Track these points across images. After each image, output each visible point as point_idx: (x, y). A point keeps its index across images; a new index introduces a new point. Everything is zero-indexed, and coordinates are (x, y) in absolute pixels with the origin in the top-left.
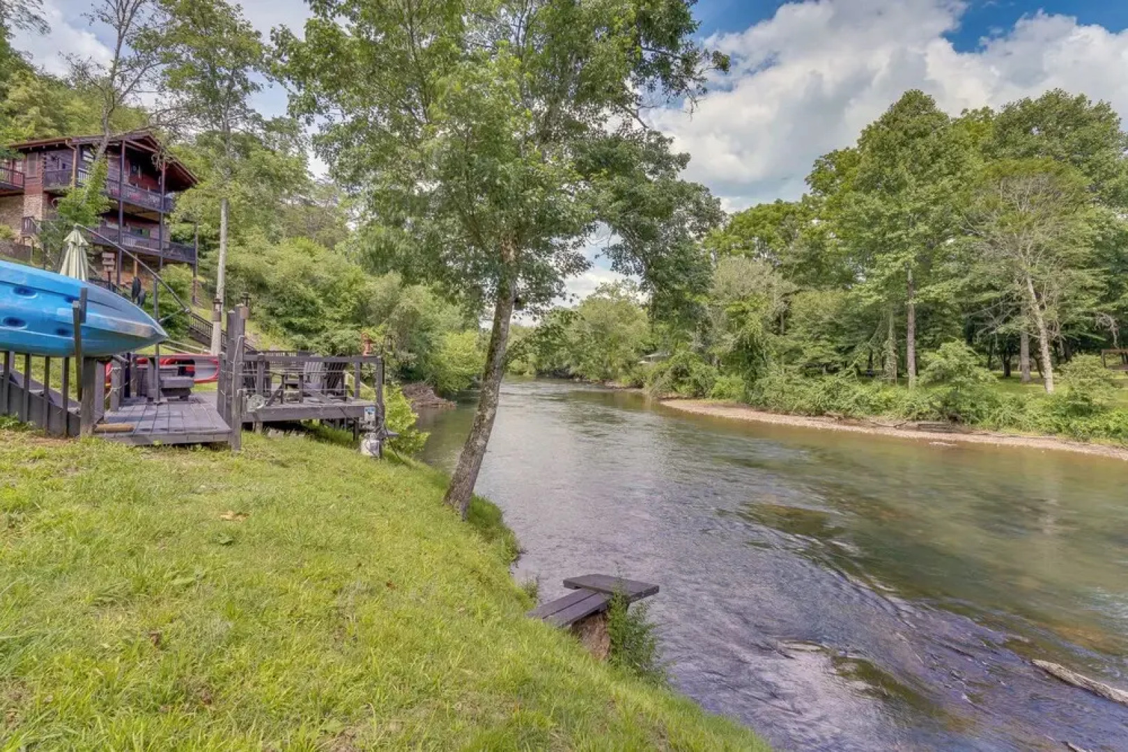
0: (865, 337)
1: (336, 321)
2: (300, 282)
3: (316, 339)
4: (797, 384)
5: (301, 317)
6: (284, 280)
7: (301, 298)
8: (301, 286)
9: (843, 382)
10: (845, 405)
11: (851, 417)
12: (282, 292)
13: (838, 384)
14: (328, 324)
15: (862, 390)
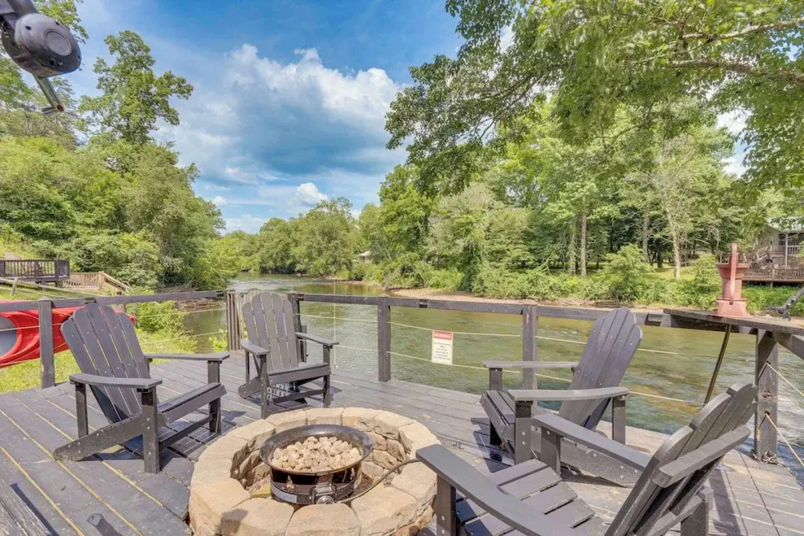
0: (551, 241)
1: (88, 225)
2: (40, 183)
3: (66, 245)
4: (507, 277)
5: (44, 221)
6: (17, 179)
7: (42, 201)
8: (43, 187)
9: (540, 274)
10: (542, 290)
11: (547, 299)
12: (14, 193)
13: (537, 276)
14: (79, 229)
15: (553, 280)
